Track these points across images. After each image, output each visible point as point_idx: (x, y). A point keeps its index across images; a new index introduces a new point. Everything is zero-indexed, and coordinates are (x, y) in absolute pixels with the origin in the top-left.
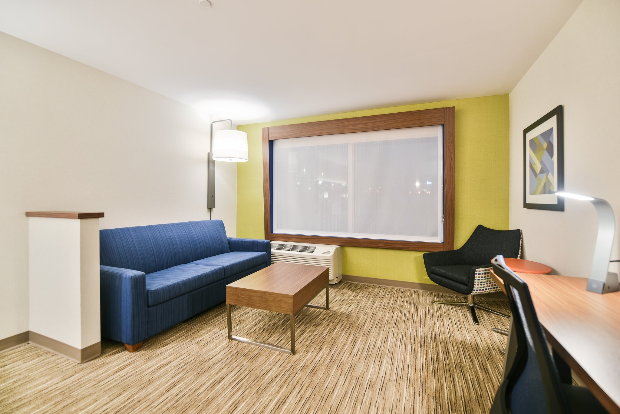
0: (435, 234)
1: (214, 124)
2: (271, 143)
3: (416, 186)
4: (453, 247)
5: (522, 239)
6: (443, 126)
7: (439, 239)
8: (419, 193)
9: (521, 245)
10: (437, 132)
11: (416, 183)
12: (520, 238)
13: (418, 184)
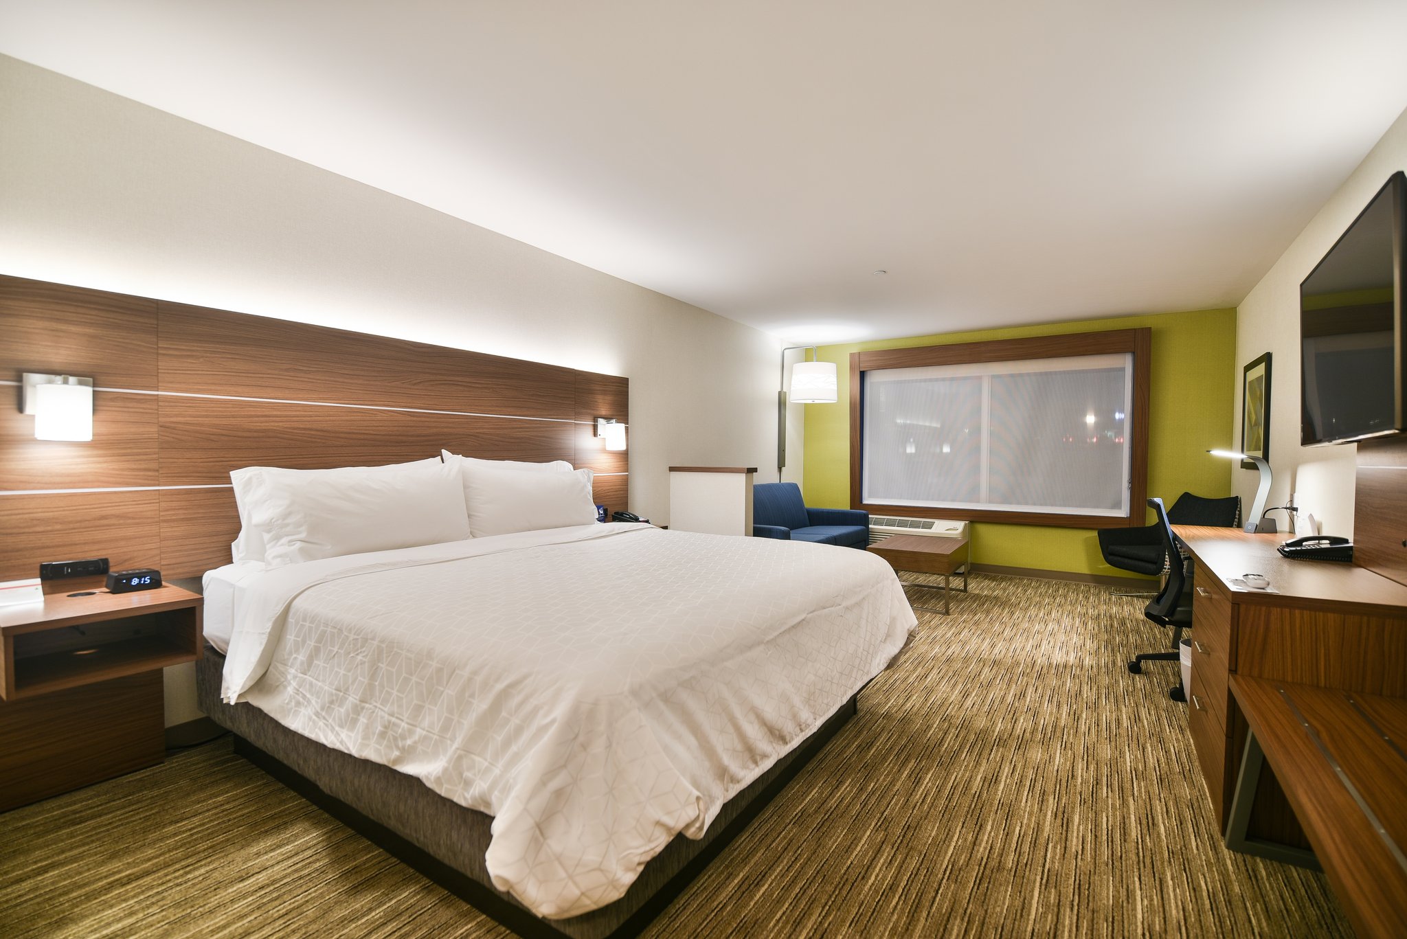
0: (1117, 505)
1: (785, 352)
2: (862, 375)
3: (1086, 423)
4: (1144, 522)
5: (1241, 508)
6: (1134, 353)
7: (1123, 512)
8: (1095, 440)
9: (1237, 517)
10: (1126, 363)
11: (1086, 416)
12: (1237, 507)
13: (1090, 419)
